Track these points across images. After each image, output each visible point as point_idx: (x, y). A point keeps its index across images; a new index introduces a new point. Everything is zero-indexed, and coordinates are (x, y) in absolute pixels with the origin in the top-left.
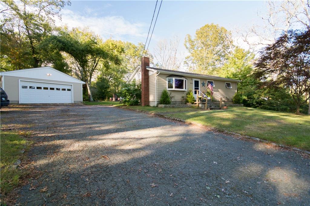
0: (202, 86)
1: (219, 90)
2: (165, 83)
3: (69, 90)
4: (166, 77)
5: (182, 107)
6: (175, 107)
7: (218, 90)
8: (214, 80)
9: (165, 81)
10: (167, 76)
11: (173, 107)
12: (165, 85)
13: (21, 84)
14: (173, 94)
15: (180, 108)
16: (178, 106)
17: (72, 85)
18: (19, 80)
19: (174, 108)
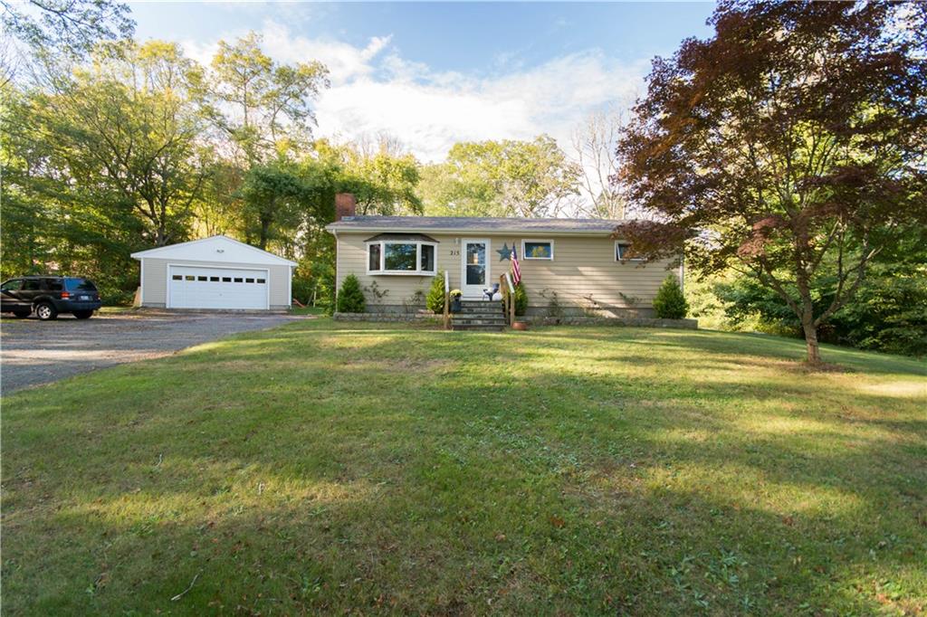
0: (499, 258)
1: (580, 269)
2: (361, 257)
3: (263, 281)
4: (365, 241)
5: (393, 319)
6: (371, 319)
7: (578, 271)
8: (556, 238)
9: (362, 252)
10: (367, 238)
11: (364, 320)
12: (361, 261)
13: (171, 272)
14: (383, 286)
15: (387, 322)
16: (380, 319)
17: (267, 271)
18: (168, 264)
19: (366, 323)
